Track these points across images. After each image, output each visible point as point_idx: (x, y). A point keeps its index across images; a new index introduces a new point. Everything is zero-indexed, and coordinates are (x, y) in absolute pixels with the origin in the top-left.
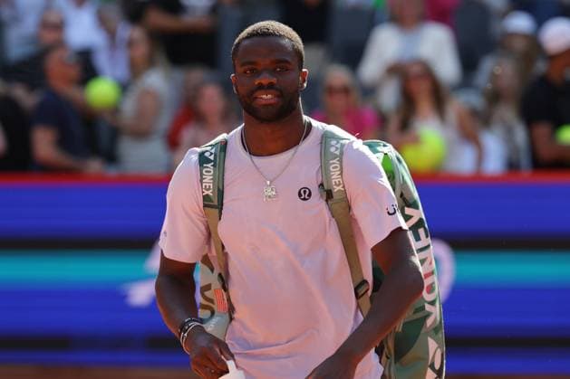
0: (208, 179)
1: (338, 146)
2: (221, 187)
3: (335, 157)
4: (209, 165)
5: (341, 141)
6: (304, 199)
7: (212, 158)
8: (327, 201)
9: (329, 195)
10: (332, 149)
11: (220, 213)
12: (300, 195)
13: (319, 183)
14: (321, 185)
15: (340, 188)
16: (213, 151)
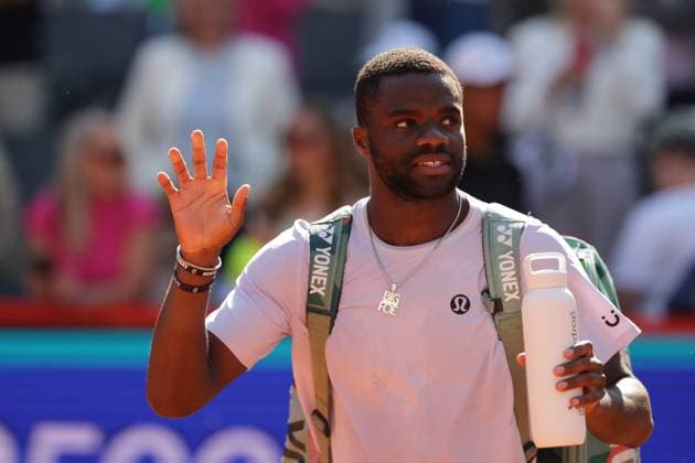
0: (321, 270)
1: (509, 233)
2: (338, 285)
3: (507, 249)
4: (325, 250)
5: (511, 225)
6: (460, 312)
7: (330, 240)
8: (493, 315)
9: (498, 306)
10: (501, 239)
11: (332, 324)
12: (453, 305)
13: (482, 287)
14: (486, 291)
15: (514, 296)
16: (331, 231)
